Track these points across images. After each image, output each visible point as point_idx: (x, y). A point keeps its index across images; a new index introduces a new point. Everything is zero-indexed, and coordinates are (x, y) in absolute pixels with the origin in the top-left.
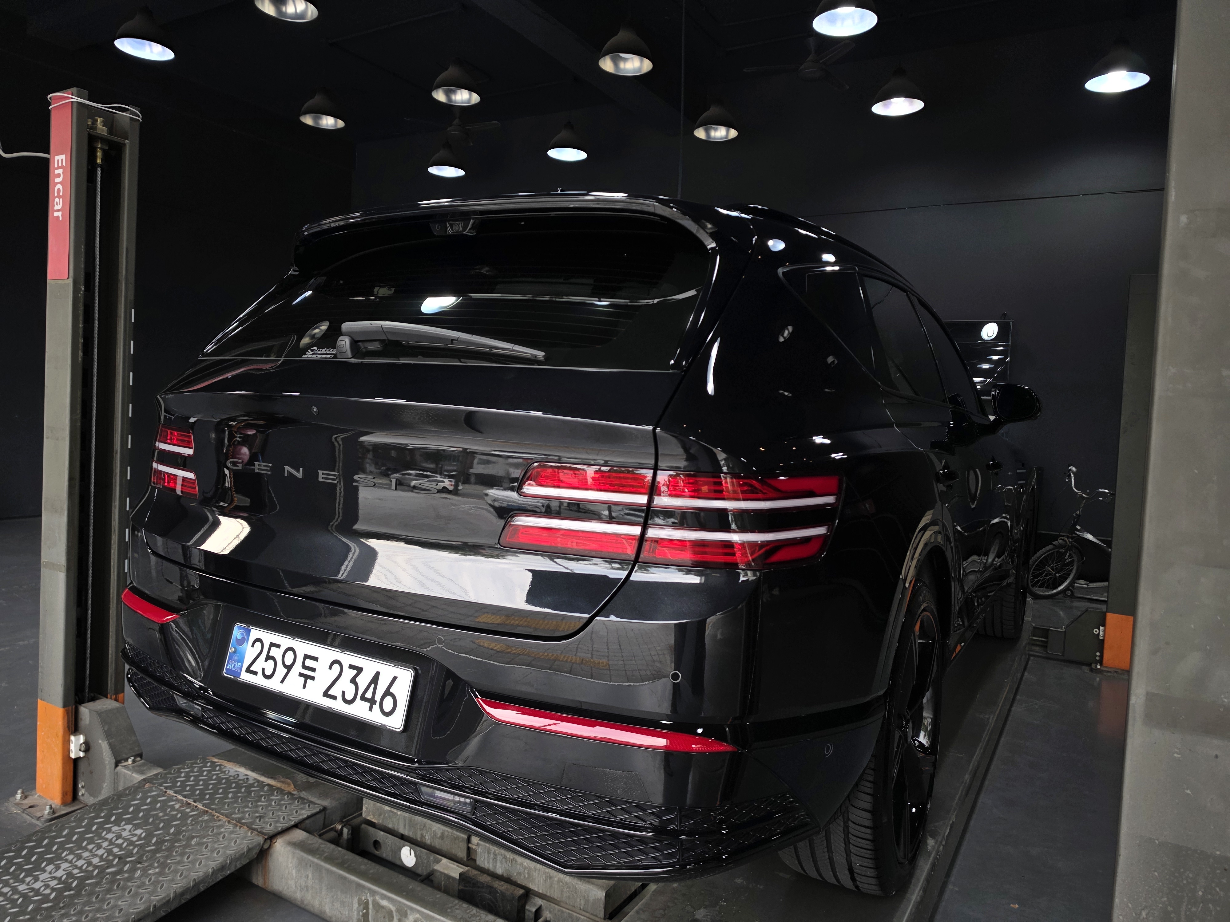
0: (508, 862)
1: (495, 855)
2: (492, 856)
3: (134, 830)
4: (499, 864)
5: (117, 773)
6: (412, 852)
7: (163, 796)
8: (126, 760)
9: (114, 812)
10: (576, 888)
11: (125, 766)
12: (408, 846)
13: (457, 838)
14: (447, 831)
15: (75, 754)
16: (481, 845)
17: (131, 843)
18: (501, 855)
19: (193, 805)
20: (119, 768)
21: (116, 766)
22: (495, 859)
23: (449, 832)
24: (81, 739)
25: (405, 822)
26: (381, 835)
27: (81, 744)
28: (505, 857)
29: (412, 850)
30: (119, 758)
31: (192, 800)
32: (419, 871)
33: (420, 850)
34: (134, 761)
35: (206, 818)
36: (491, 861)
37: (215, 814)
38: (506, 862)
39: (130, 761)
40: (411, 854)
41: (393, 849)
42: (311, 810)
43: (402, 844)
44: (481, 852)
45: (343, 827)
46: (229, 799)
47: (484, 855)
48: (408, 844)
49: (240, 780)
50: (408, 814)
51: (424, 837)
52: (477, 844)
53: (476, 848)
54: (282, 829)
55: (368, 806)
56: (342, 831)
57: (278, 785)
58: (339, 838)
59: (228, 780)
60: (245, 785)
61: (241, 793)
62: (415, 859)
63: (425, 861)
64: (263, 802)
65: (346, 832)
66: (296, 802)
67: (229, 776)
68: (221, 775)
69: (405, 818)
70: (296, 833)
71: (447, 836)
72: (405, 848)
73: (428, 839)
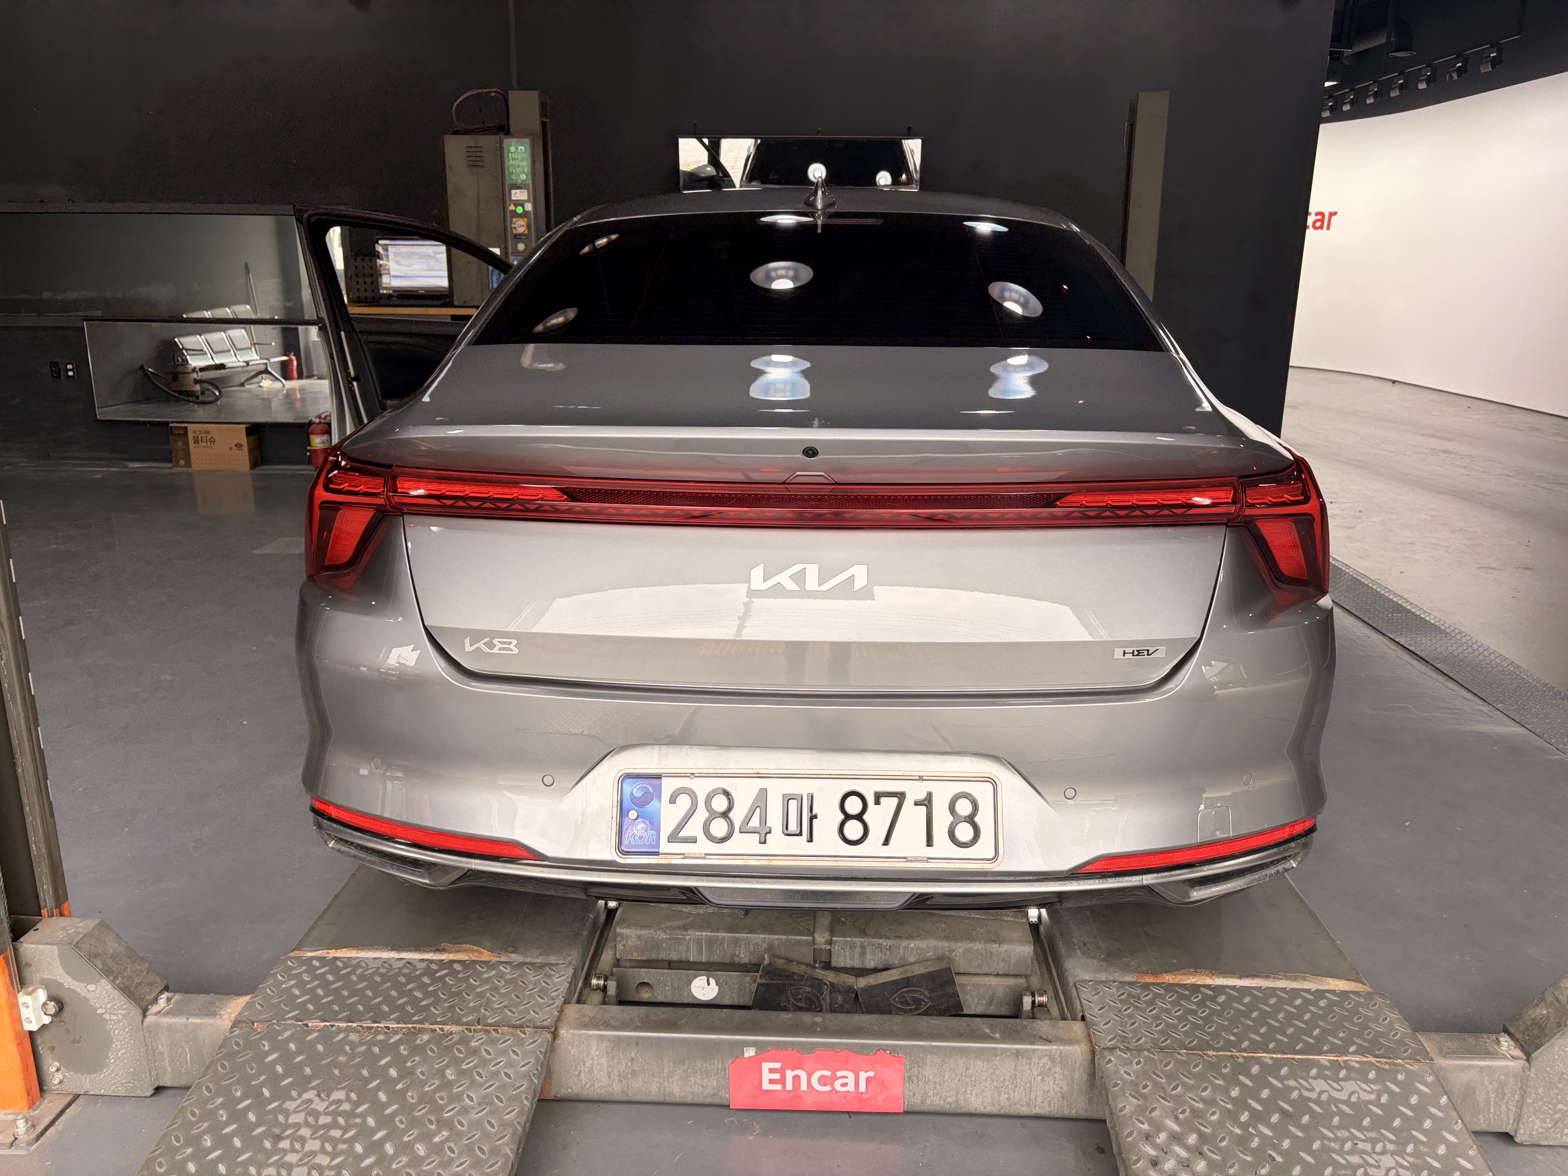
0: (884, 951)
1: (863, 947)
2: (857, 950)
3: (328, 1096)
4: (869, 956)
5: (149, 1027)
6: (712, 981)
7: (309, 1033)
8: (155, 1001)
9: (253, 1083)
10: (992, 953)
11: (159, 1012)
12: (703, 975)
13: (798, 943)
14: (778, 939)
15: (37, 1024)
16: (837, 942)
17: (348, 1115)
18: (873, 945)
19: (378, 1027)
20: (150, 1019)
21: (144, 1015)
22: (863, 953)
23: (781, 940)
24: (42, 995)
25: (701, 946)
26: (645, 974)
27: (45, 1004)
28: (880, 946)
29: (711, 978)
30: (144, 1004)
31: (369, 1022)
32: (726, 1001)
33: (725, 975)
34: (169, 1000)
35: (426, 1037)
36: (857, 956)
37: (433, 1027)
38: (881, 950)
39: (162, 1002)
40: (709, 984)
41: (676, 986)
42: (562, 973)
43: (692, 975)
44: (838, 950)
45: (605, 980)
46: (423, 999)
47: (844, 952)
48: (703, 972)
49: (399, 969)
50: (704, 934)
51: (738, 956)
52: (830, 943)
53: (829, 947)
54: (558, 1011)
55: (627, 942)
56: (605, 987)
57: (463, 956)
58: (605, 997)
59: (381, 975)
60: (418, 972)
61: (429, 985)
62: (717, 988)
63: (737, 986)
64: (480, 986)
65: (612, 986)
66: (527, 970)
67: (375, 969)
68: (359, 971)
69: (699, 941)
70: (572, 1010)
71: (778, 945)
72: (698, 979)
73: (746, 956)
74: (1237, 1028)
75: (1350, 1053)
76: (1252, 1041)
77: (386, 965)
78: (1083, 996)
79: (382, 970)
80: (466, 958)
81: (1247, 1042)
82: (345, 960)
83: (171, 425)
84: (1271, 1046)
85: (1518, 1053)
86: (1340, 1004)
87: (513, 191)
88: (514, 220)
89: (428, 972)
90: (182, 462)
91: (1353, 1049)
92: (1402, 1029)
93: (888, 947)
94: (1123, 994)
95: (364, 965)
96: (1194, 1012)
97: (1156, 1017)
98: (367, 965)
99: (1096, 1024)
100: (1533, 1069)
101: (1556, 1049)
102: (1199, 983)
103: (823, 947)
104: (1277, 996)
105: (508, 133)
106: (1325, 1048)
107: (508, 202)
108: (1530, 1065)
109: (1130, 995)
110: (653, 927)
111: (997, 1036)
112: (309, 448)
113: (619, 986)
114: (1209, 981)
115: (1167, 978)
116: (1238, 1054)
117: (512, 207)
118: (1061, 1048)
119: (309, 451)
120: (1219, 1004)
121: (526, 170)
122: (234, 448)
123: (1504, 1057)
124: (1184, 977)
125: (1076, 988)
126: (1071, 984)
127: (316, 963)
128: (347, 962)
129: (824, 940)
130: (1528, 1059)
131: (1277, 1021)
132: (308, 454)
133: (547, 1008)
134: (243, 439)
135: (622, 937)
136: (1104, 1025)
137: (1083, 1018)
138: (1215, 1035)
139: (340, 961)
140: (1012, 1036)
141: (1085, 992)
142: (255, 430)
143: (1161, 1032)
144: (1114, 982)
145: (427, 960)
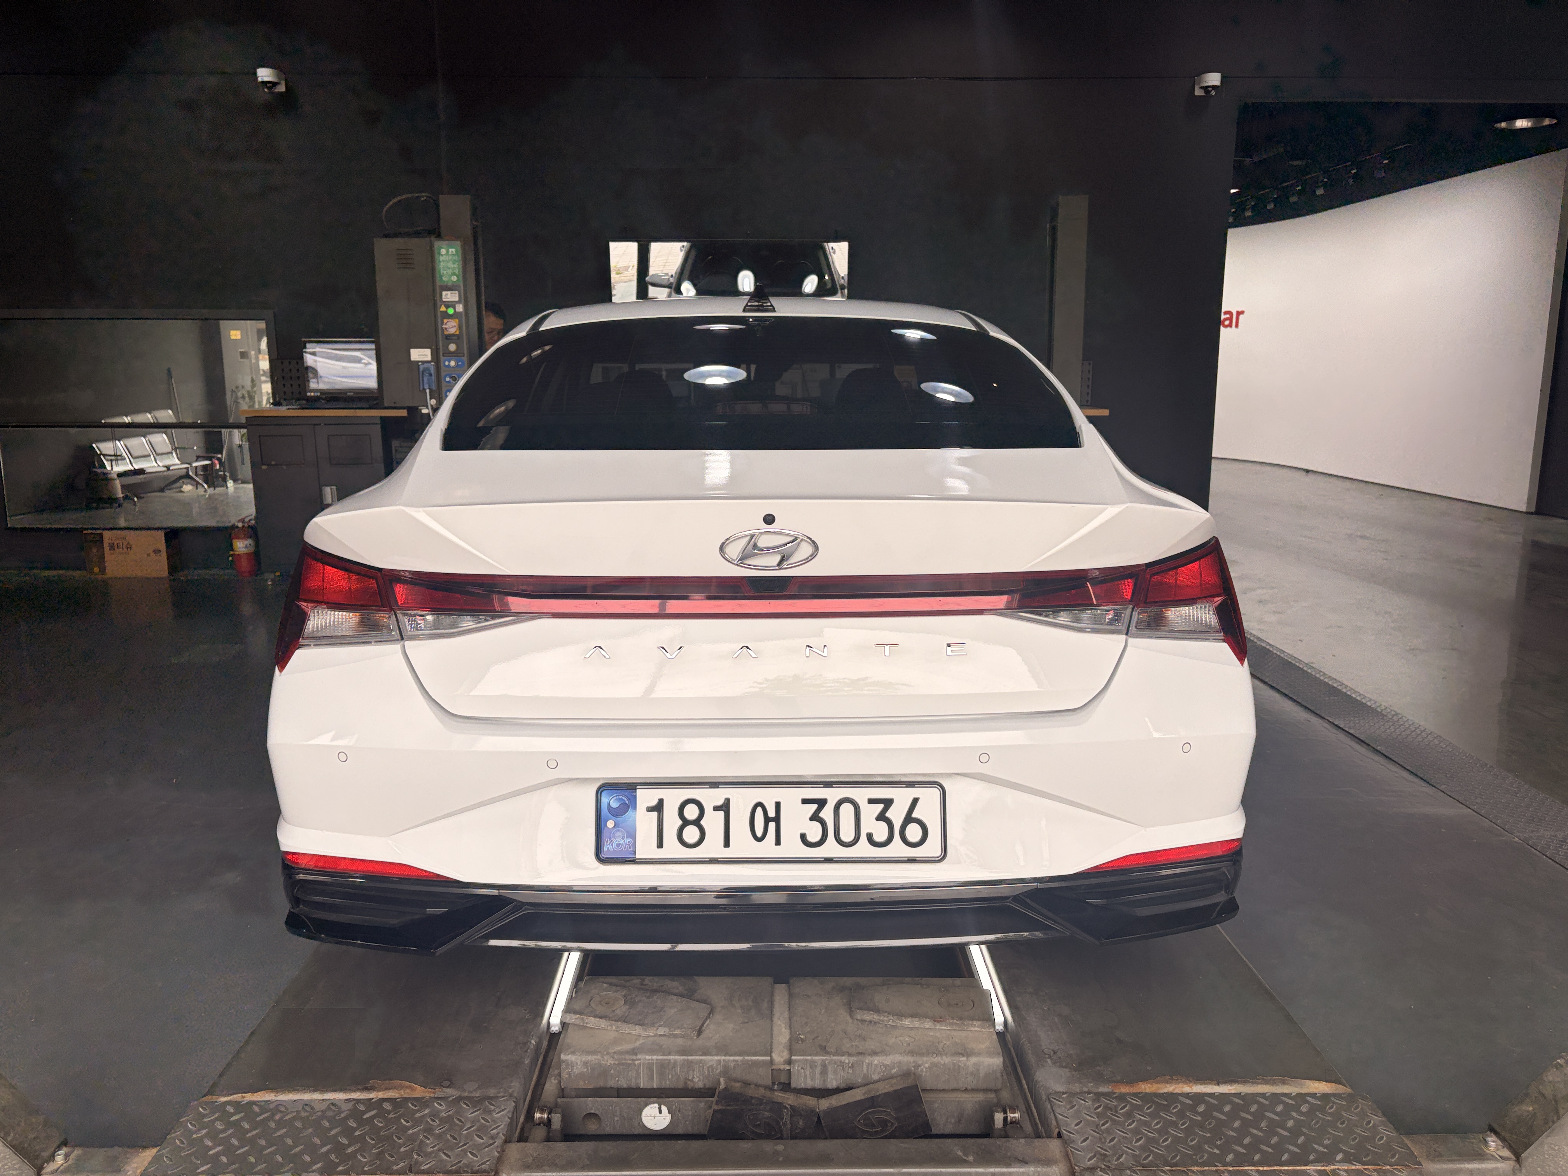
0: (846, 1069)
1: (824, 1066)
2: (818, 1070)
4: (830, 1076)
6: (664, 1109)
8: (52, 1158)
10: (959, 1066)
11: (56, 1171)
12: (654, 1103)
13: (755, 1065)
14: (734, 1061)
16: (796, 1061)
18: (835, 1063)
22: (824, 1072)
23: (737, 1062)
25: (652, 1070)
26: (592, 1104)
28: (841, 1064)
29: (662, 1106)
30: (39, 1162)
32: (680, 1130)
33: (678, 1102)
34: (67, 1156)
36: (818, 1076)
38: (843, 1069)
39: (60, 1158)
40: (660, 1112)
41: (626, 1116)
42: (503, 1108)
43: (642, 1103)
44: (798, 1070)
45: (549, 1114)
46: (349, 1145)
47: (805, 1072)
48: (655, 1099)
49: (322, 1111)
50: (655, 1057)
51: (692, 1081)
52: (789, 1062)
53: (788, 1068)
54: (498, 1152)
55: (572, 1070)
56: (549, 1120)
57: (393, 1094)
58: (549, 1132)
59: (302, 1119)
60: (343, 1115)
61: (355, 1129)
62: (669, 1116)
63: (690, 1113)
64: (413, 1127)
65: (557, 1119)
66: (464, 1106)
67: (295, 1114)
68: (277, 1117)
69: (650, 1066)
70: (514, 1150)
71: (734, 1067)
72: (648, 1108)
73: (699, 1081)
74: (1221, 1139)
75: (1338, 1162)
76: (1237, 1154)
77: (307, 1108)
78: (1058, 1110)
79: (303, 1114)
80: (397, 1096)
81: (1232, 1155)
82: (262, 1104)
83: (85, 532)
84: (1257, 1157)
85: (1506, 1153)
86: (1322, 1109)
87: (444, 293)
88: (445, 321)
89: (355, 1114)
90: (96, 569)
91: (1339, 1157)
92: (1386, 1133)
93: (850, 1065)
94: (1100, 1106)
95: (283, 1109)
96: (1174, 1124)
97: (1136, 1131)
98: (287, 1109)
99: (1073, 1141)
100: (1524, 1171)
101: (1546, 1148)
102: (1177, 1091)
103: (782, 1067)
104: (1258, 1103)
105: (439, 236)
106: (1312, 1157)
107: (439, 303)
108: (1520, 1166)
109: (1107, 1108)
110: (600, 1052)
111: (971, 1158)
112: (231, 553)
113: (564, 1119)
114: (1186, 1089)
115: (1143, 1087)
116: (1222, 1168)
117: (443, 309)
118: (1039, 1169)
119: (231, 555)
120: (1199, 1114)
121: (457, 271)
122: (152, 554)
123: (1492, 1158)
124: (1161, 1086)
125: (1050, 1101)
126: (1044, 1097)
127: (230, 1109)
128: (264, 1106)
129: (782, 1060)
130: (1518, 1159)
131: (1260, 1130)
132: (230, 558)
133: (486, 1149)
134: (162, 546)
135: (567, 1065)
136: (1083, 1142)
137: (1060, 1135)
138: (1198, 1149)
139: (257, 1105)
140: (986, 1158)
141: (1059, 1106)
142: (173, 535)
143: (1141, 1148)
144: (1089, 1093)
145: (354, 1099)
